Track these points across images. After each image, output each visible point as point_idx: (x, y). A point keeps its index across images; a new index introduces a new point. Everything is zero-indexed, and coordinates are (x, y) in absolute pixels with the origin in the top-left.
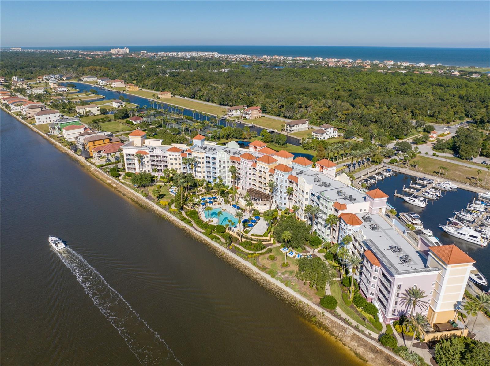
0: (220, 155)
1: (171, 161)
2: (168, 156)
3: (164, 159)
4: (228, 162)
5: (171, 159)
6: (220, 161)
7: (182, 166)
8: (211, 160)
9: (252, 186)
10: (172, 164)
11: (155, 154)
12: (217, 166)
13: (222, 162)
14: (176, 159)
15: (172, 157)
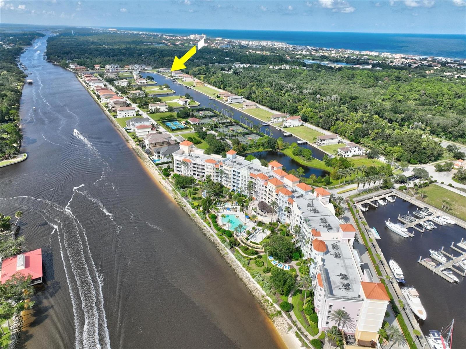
0: (243, 172)
1: (207, 170)
2: (205, 165)
3: (203, 167)
4: (248, 178)
5: (207, 168)
6: (242, 176)
7: (215, 174)
8: (236, 173)
9: (263, 200)
10: (208, 172)
11: (196, 163)
12: (240, 179)
13: (244, 177)
14: (211, 169)
15: (208, 166)
